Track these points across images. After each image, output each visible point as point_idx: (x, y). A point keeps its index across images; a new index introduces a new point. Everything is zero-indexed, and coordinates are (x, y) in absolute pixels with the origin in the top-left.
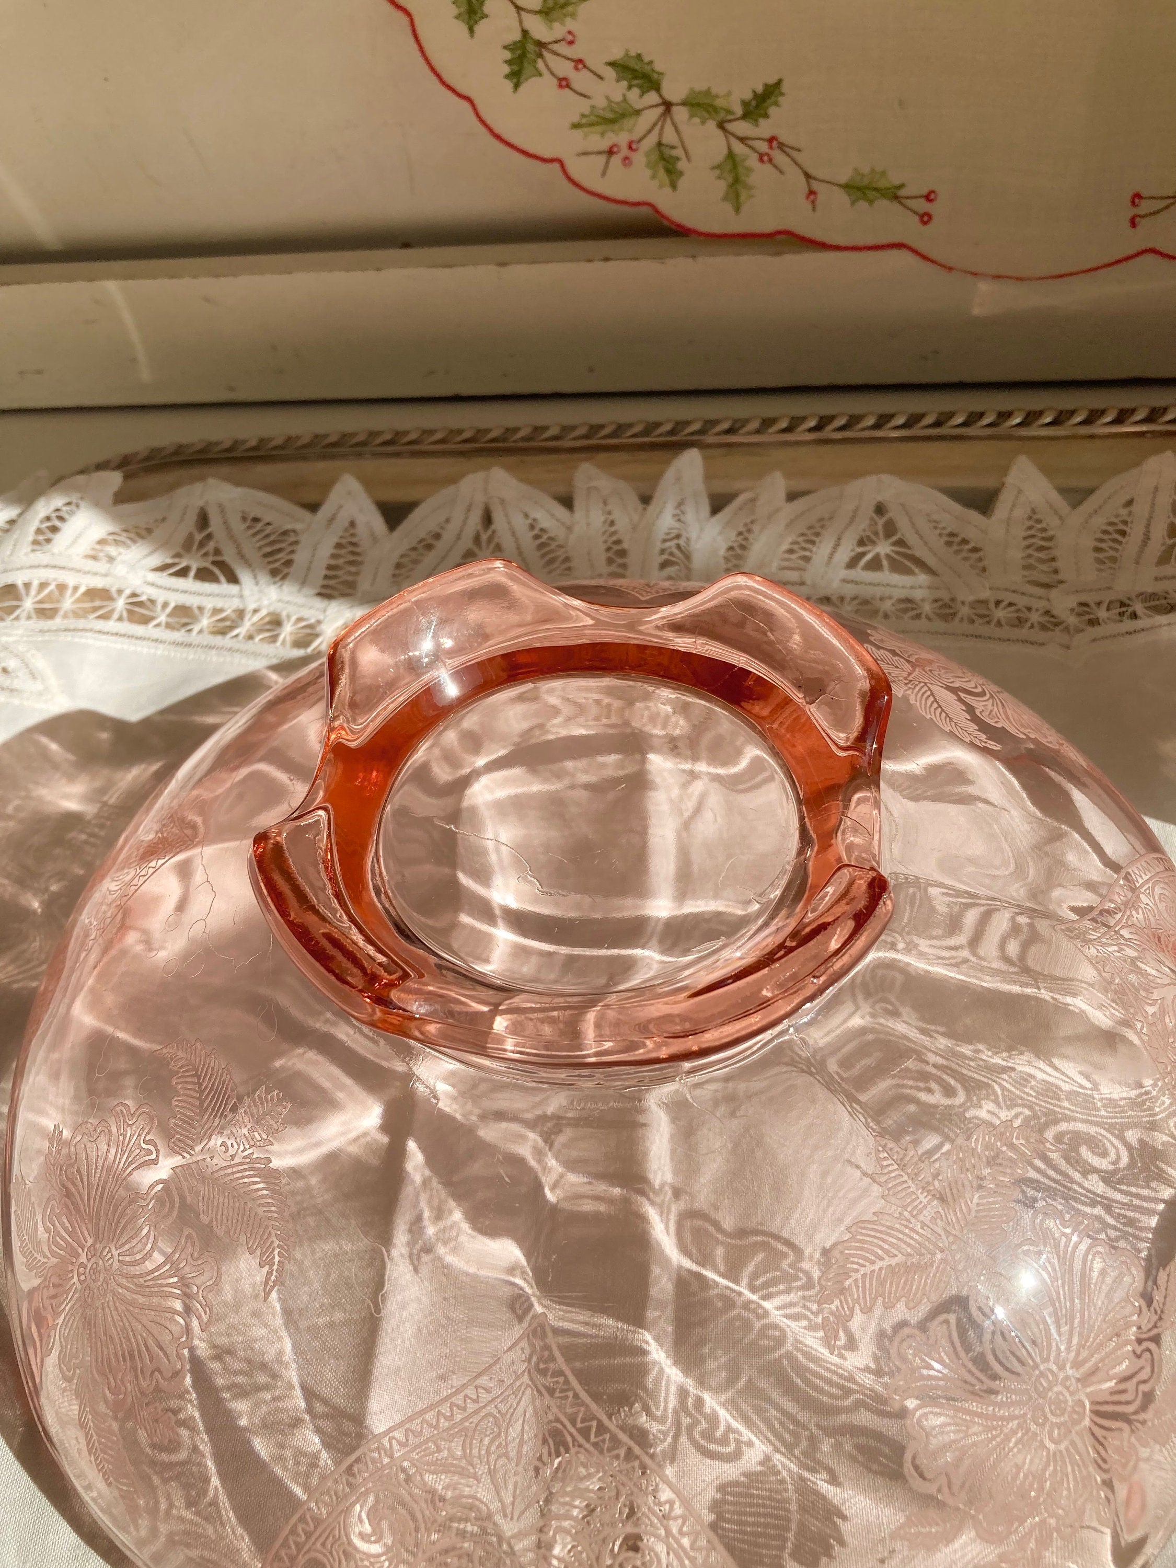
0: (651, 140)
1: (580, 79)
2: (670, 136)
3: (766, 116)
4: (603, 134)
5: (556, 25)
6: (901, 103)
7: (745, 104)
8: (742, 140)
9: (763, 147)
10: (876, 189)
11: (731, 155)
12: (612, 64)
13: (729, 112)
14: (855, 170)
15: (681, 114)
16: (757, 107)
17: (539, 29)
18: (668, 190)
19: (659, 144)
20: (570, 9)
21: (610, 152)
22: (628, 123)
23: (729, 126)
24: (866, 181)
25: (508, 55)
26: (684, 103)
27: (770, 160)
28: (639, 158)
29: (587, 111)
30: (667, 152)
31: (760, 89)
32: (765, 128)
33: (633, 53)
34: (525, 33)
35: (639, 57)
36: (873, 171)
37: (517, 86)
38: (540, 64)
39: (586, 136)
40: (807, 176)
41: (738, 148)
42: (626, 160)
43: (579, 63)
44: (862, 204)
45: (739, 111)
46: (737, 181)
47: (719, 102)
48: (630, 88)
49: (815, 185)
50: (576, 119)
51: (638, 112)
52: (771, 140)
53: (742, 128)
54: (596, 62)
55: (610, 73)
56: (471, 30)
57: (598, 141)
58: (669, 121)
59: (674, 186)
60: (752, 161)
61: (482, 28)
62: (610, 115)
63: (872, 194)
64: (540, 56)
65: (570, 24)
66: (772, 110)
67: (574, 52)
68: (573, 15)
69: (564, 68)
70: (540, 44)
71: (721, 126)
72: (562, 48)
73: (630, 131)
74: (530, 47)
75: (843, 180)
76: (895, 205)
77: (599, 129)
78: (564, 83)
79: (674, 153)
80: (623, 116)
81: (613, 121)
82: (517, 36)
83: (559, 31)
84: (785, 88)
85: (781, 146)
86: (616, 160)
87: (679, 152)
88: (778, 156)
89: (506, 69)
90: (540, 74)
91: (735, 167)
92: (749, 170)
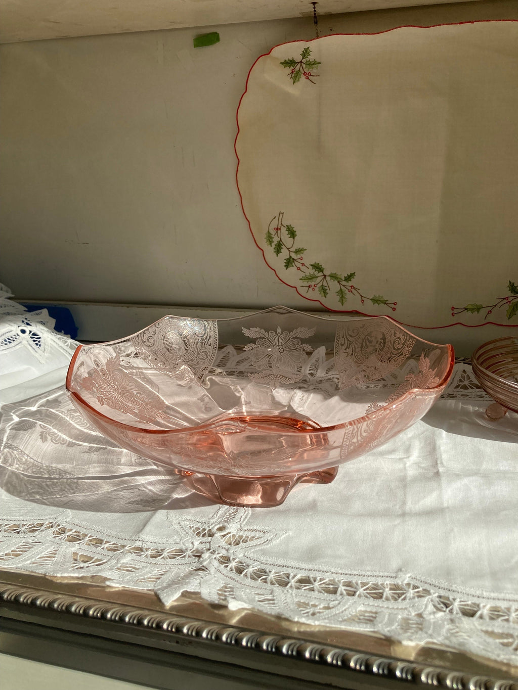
0: (321, 284)
1: (303, 268)
2: (325, 284)
3: (351, 281)
4: (308, 282)
5: (298, 255)
6: (386, 280)
7: (345, 277)
8: (344, 286)
9: (350, 288)
10: (381, 301)
11: (341, 289)
12: (311, 265)
13: (341, 279)
14: (375, 296)
15: (328, 278)
16: (348, 278)
17: (294, 256)
18: (324, 297)
19: (322, 285)
20: (302, 252)
21: (309, 287)
22: (314, 279)
23: (340, 282)
24: (377, 298)
25: (286, 261)
26: (329, 276)
27: (351, 292)
28: (317, 289)
29: (304, 276)
30: (324, 287)
31: (349, 274)
32: (350, 283)
33: (317, 263)
34: (290, 256)
35: (318, 264)
36: (379, 296)
37: (287, 269)
38: (293, 264)
39: (303, 282)
40: (361, 296)
41: (343, 288)
42: (313, 289)
43: (303, 264)
44: (376, 304)
45: (343, 279)
46: (342, 296)
47: (338, 276)
48: (315, 271)
49: (363, 299)
50: (301, 278)
51: (317, 277)
52: (352, 286)
53: (344, 283)
54: (307, 264)
55: (311, 267)
56: (277, 255)
57: (306, 284)
58: (325, 280)
59: (325, 297)
60: (347, 291)
61: (280, 255)
62: (310, 278)
63: (379, 302)
64: (294, 262)
65: (302, 255)
66: (352, 279)
67: (302, 262)
68: (303, 253)
69: (299, 265)
70: (294, 259)
71: (339, 282)
72: (299, 261)
73: (315, 282)
74: (291, 260)
75: (371, 298)
76: (385, 305)
77: (307, 280)
78: (299, 269)
79: (326, 288)
80: (313, 278)
81: (311, 279)
82: (288, 257)
83: (299, 256)
84: (356, 274)
85: (354, 288)
86: (311, 289)
87: (327, 288)
88: (353, 290)
89: (285, 264)
90: (293, 266)
91: (342, 293)
92: (346, 294)
